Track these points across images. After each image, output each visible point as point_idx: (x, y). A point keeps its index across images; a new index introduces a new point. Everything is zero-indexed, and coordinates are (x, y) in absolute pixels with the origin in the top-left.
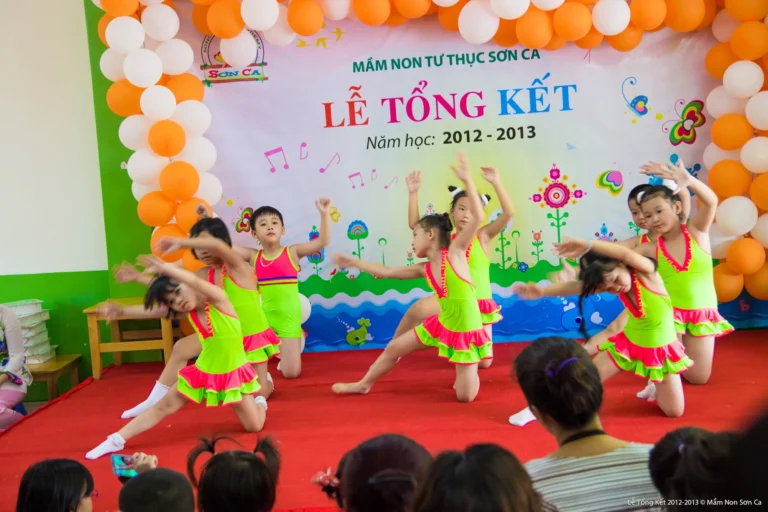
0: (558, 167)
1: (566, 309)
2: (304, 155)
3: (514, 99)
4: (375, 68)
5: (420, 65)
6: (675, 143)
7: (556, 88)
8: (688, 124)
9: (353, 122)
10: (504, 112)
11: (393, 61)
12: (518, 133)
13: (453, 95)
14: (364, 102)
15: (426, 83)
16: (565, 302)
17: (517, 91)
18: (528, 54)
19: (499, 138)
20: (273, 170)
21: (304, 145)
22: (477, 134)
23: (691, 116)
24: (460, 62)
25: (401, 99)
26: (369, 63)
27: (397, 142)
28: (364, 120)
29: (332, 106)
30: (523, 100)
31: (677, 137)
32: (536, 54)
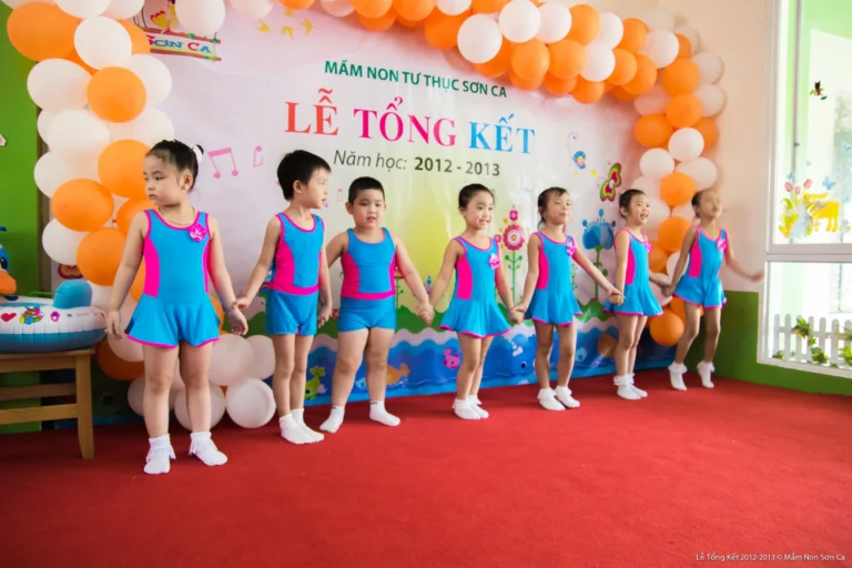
0: (517, 209)
1: (515, 354)
2: (258, 161)
3: (483, 134)
4: (349, 70)
5: (397, 79)
6: (603, 200)
7: (518, 130)
8: (612, 183)
9: (320, 130)
10: (473, 145)
11: (369, 69)
12: (484, 168)
13: (428, 118)
14: (335, 109)
15: (401, 101)
16: (515, 347)
17: (486, 125)
18: (497, 91)
19: (468, 172)
20: (217, 175)
21: (259, 149)
22: (448, 164)
23: (614, 177)
24: (436, 84)
25: (375, 113)
26: (343, 65)
27: (367, 160)
28: (333, 130)
29: (297, 108)
30: (490, 136)
31: (605, 194)
32: (503, 93)
